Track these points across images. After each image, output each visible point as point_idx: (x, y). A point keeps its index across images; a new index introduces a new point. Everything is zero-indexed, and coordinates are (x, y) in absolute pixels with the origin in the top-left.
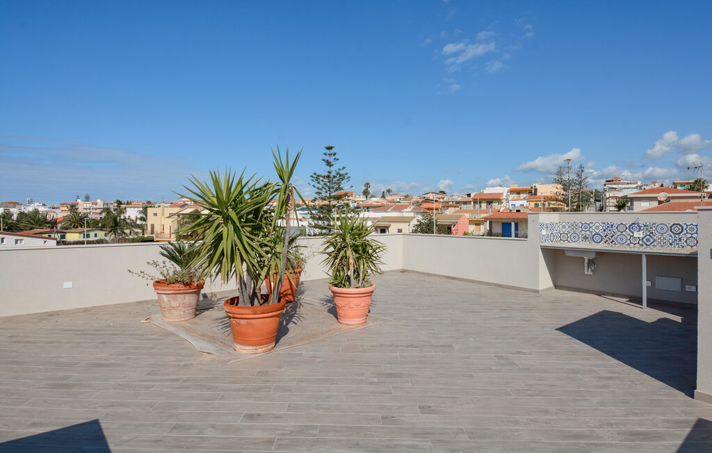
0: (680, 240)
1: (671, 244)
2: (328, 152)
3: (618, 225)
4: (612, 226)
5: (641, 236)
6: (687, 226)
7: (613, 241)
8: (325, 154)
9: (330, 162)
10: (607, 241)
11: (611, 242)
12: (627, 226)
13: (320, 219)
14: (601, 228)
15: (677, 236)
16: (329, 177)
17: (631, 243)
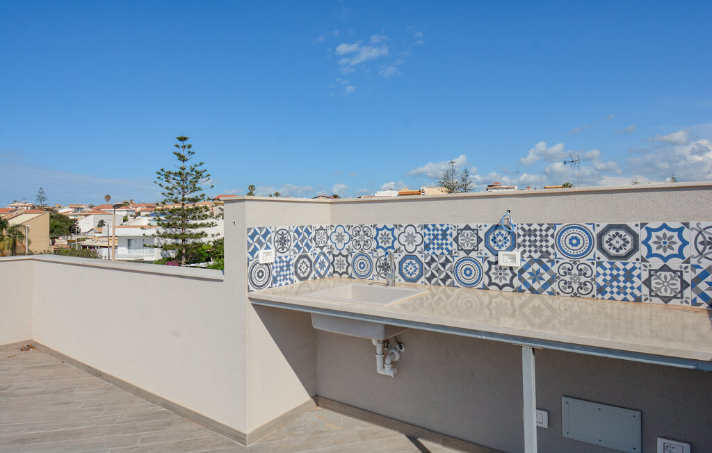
0: (629, 276)
1: (601, 290)
2: (181, 144)
3: (460, 231)
4: (444, 236)
5: (518, 264)
6: (650, 231)
7: (448, 277)
8: (177, 146)
9: (183, 157)
10: (433, 276)
11: (444, 280)
12: (482, 235)
13: (169, 226)
14: (418, 239)
15: (618, 263)
16: (180, 173)
17: (491, 284)
